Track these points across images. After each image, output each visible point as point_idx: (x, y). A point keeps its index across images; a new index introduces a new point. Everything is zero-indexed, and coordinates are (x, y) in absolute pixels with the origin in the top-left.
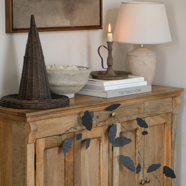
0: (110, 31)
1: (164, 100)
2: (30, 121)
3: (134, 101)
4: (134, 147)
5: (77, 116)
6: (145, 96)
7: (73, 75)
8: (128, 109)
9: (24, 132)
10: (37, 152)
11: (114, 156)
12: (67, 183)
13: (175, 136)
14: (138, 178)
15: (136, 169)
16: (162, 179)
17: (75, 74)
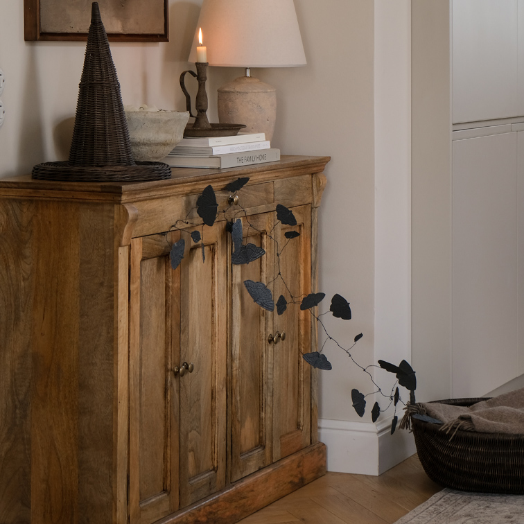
0: (201, 41)
1: (301, 178)
2: (126, 201)
3: (262, 177)
4: (259, 268)
5: (184, 198)
6: (279, 167)
7: (167, 122)
8: (252, 192)
9: (111, 224)
10: (131, 263)
11: (234, 282)
12: (170, 329)
13: (316, 251)
14: (266, 329)
15: (276, 307)
16: (297, 335)
17: (169, 120)
